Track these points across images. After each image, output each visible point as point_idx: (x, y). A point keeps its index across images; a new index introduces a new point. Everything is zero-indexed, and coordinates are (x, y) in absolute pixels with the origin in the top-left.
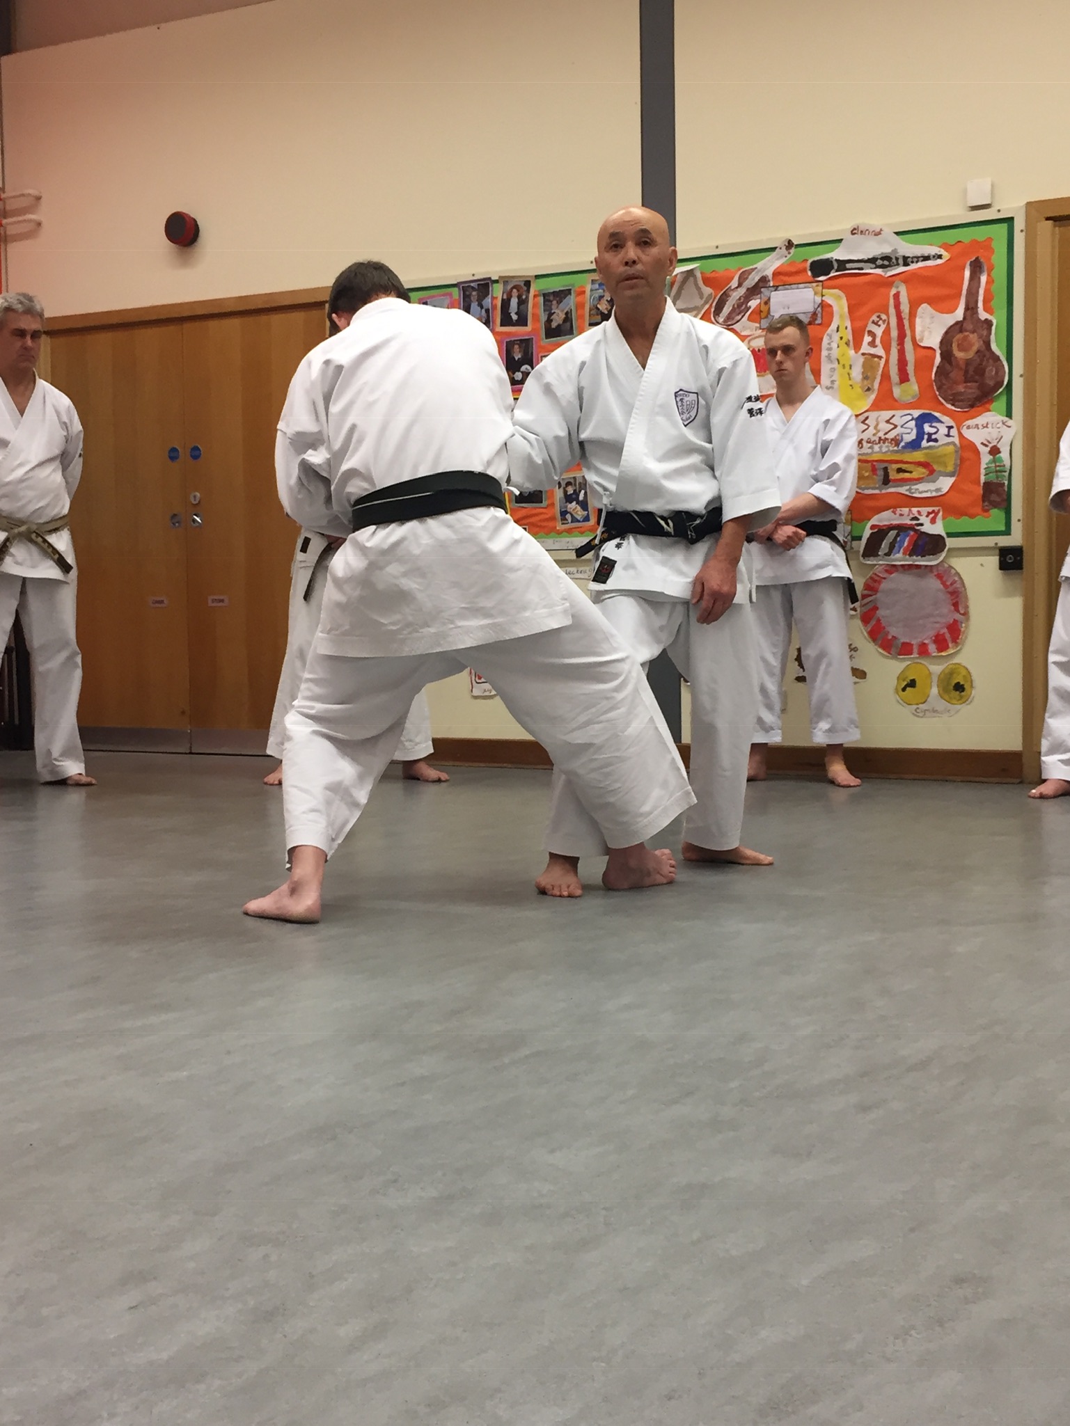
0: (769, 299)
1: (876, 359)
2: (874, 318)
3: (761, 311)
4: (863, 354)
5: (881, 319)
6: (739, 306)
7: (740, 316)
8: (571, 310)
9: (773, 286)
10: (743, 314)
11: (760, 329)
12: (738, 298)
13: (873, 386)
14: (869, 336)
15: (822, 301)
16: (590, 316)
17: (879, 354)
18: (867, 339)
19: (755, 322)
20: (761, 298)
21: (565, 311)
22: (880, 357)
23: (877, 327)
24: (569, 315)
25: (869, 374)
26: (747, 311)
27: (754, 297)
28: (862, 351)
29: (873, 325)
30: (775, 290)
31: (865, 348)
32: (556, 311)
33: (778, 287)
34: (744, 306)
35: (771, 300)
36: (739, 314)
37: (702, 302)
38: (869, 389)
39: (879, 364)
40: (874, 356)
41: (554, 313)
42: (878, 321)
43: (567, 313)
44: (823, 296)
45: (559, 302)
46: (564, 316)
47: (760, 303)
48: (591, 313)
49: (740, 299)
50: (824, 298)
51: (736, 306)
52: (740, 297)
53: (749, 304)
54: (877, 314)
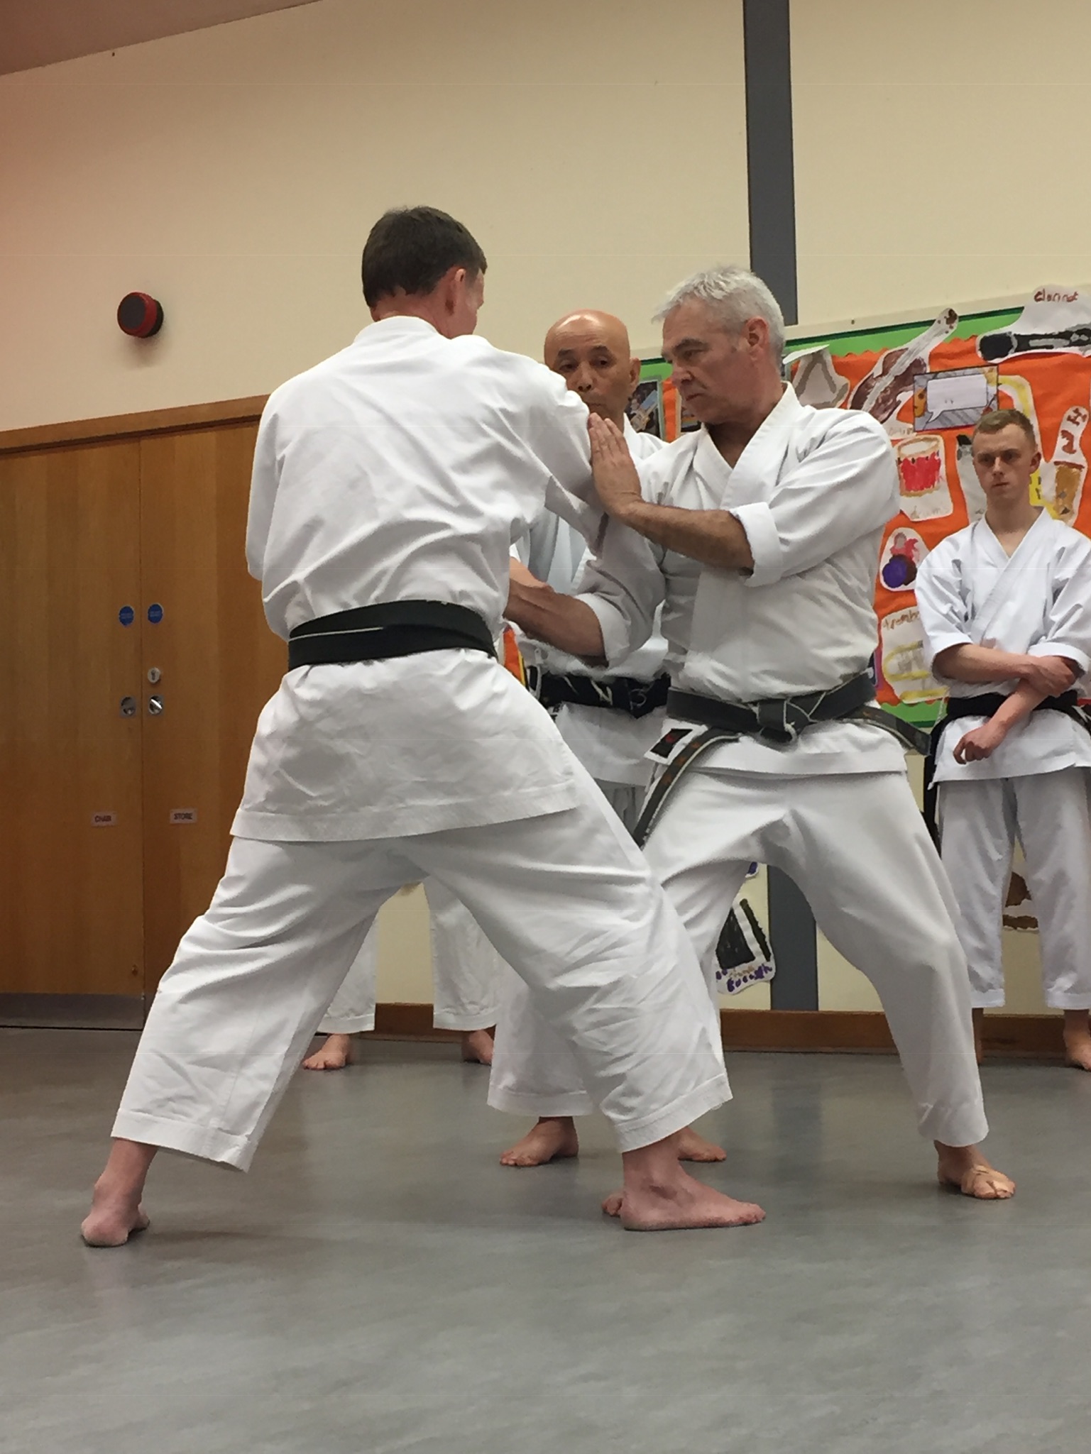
0: (926, 390)
1: (1074, 470)
2: (1070, 412)
3: (915, 407)
4: (1056, 463)
5: (1080, 414)
6: (885, 400)
7: (886, 415)
8: (657, 410)
9: (930, 373)
10: (890, 411)
11: (915, 431)
12: (883, 390)
13: (1071, 506)
14: (1063, 437)
15: (998, 391)
16: (682, 417)
17: (1078, 463)
18: (1062, 442)
19: (908, 422)
20: (914, 389)
21: (649, 412)
22: (1080, 467)
23: (1075, 425)
25: (1065, 490)
26: (895, 408)
27: (905, 388)
28: (1055, 459)
29: (1070, 423)
30: (934, 378)
31: (1059, 454)
33: (937, 373)
34: (891, 401)
35: (929, 392)
36: (885, 410)
37: (835, 396)
38: (1065, 511)
39: (1079, 475)
40: (1072, 465)
42: (1076, 418)
43: (651, 415)
44: (998, 385)
46: (647, 419)
47: (913, 397)
49: (885, 391)
50: (1000, 388)
51: (880, 401)
52: (886, 388)
53: (898, 398)
54: (1074, 408)
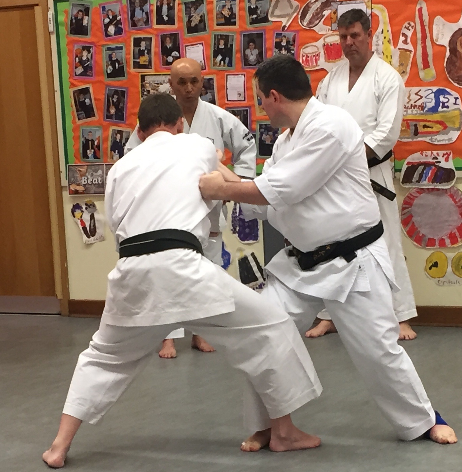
0: (337, 10)
1: (408, 53)
2: (406, 24)
3: (331, 18)
4: (399, 49)
5: (410, 25)
6: (317, 14)
7: (318, 22)
8: (204, 14)
9: (339, 1)
10: (319, 20)
11: (332, 30)
12: (316, 9)
13: (406, 70)
14: (403, 36)
15: (372, 12)
16: (217, 18)
17: (410, 49)
18: (402, 38)
19: (327, 25)
20: (331, 9)
21: (200, 15)
22: (410, 51)
23: (408, 30)
24: (203, 18)
25: (403, 62)
26: (323, 17)
27: (327, 8)
28: (399, 47)
29: (406, 29)
30: (341, 4)
31: (401, 45)
32: (193, 15)
33: (342, 2)
34: (320, 14)
36: (318, 19)
37: (292, 11)
38: (404, 72)
39: (410, 56)
40: (406, 50)
41: (193, 16)
42: (409, 27)
43: (201, 17)
45: (196, 9)
46: (199, 18)
47: (331, 13)
48: (218, 17)
49: (317, 10)
50: (373, 10)
51: (315, 14)
52: (317, 8)
53: (323, 13)
54: (408, 22)
